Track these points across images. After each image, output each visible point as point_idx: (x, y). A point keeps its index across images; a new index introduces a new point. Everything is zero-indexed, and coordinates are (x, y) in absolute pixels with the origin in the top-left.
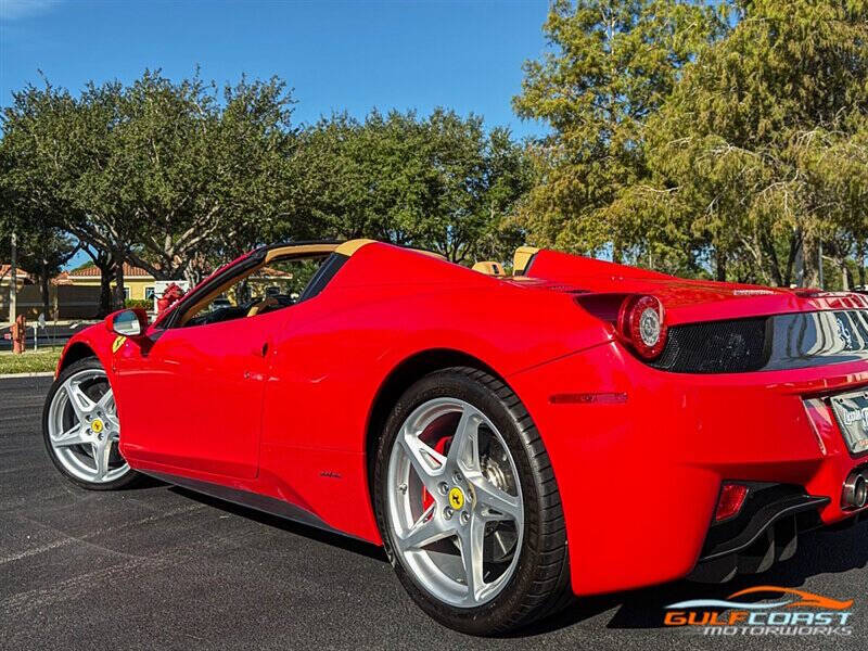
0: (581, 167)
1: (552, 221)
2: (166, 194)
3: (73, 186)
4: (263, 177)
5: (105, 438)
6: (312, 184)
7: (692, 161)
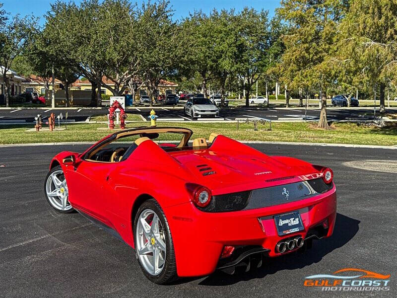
0: (306, 45)
1: (292, 71)
2: (116, 57)
3: (76, 52)
4: (157, 49)
5: (65, 194)
6: (179, 52)
7: (353, 49)
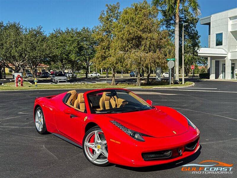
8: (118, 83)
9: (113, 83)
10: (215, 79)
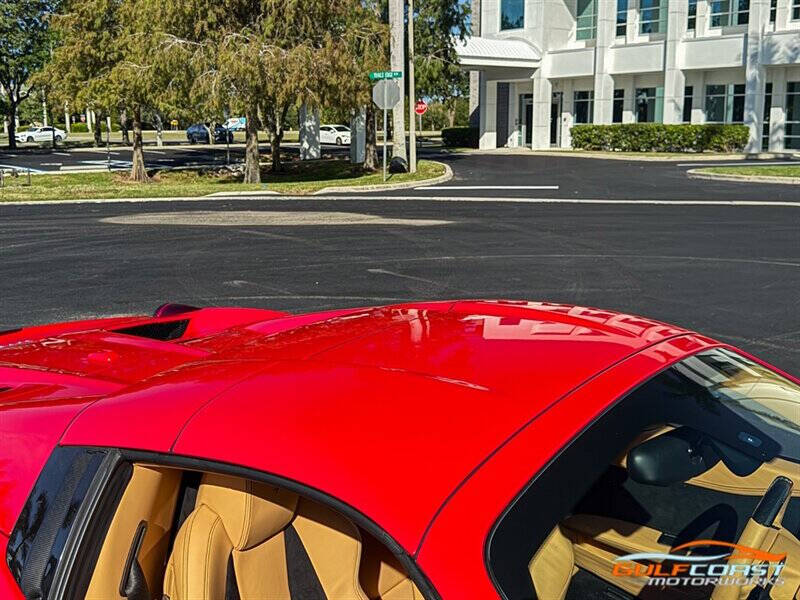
8: (156, 171)
9: (139, 171)
10: (499, 145)
